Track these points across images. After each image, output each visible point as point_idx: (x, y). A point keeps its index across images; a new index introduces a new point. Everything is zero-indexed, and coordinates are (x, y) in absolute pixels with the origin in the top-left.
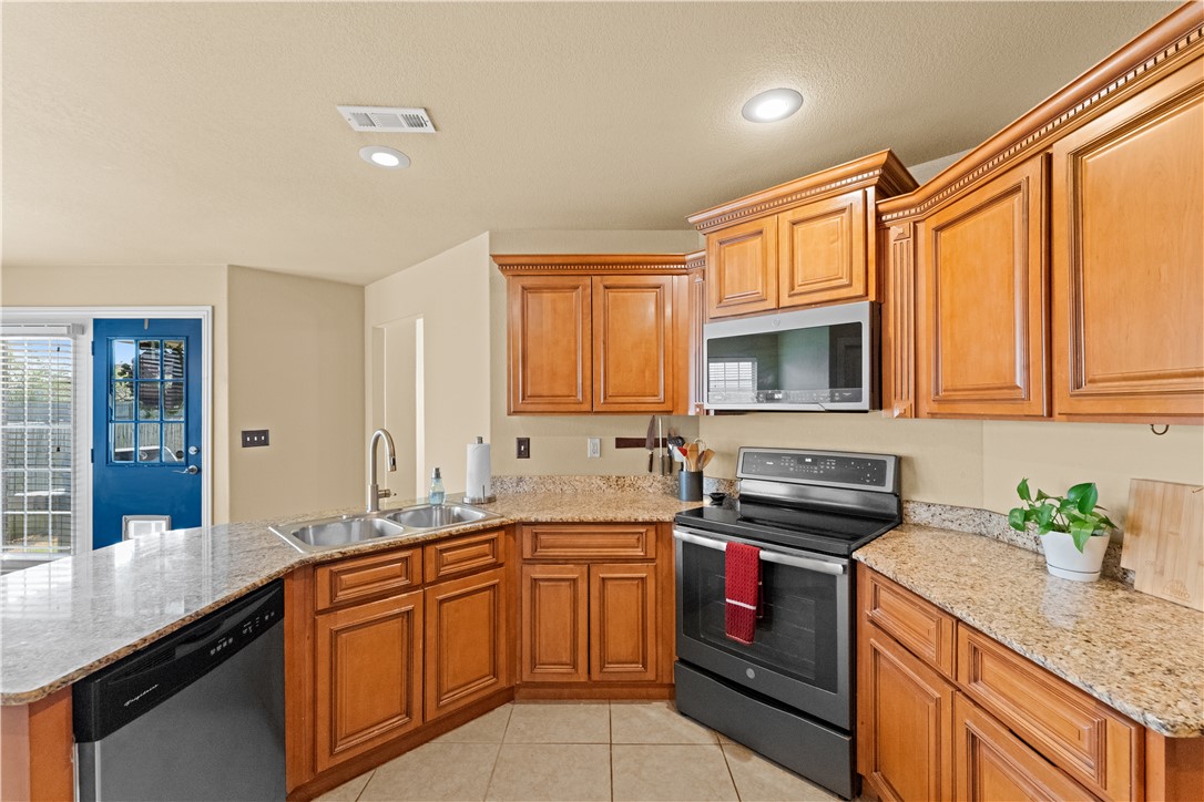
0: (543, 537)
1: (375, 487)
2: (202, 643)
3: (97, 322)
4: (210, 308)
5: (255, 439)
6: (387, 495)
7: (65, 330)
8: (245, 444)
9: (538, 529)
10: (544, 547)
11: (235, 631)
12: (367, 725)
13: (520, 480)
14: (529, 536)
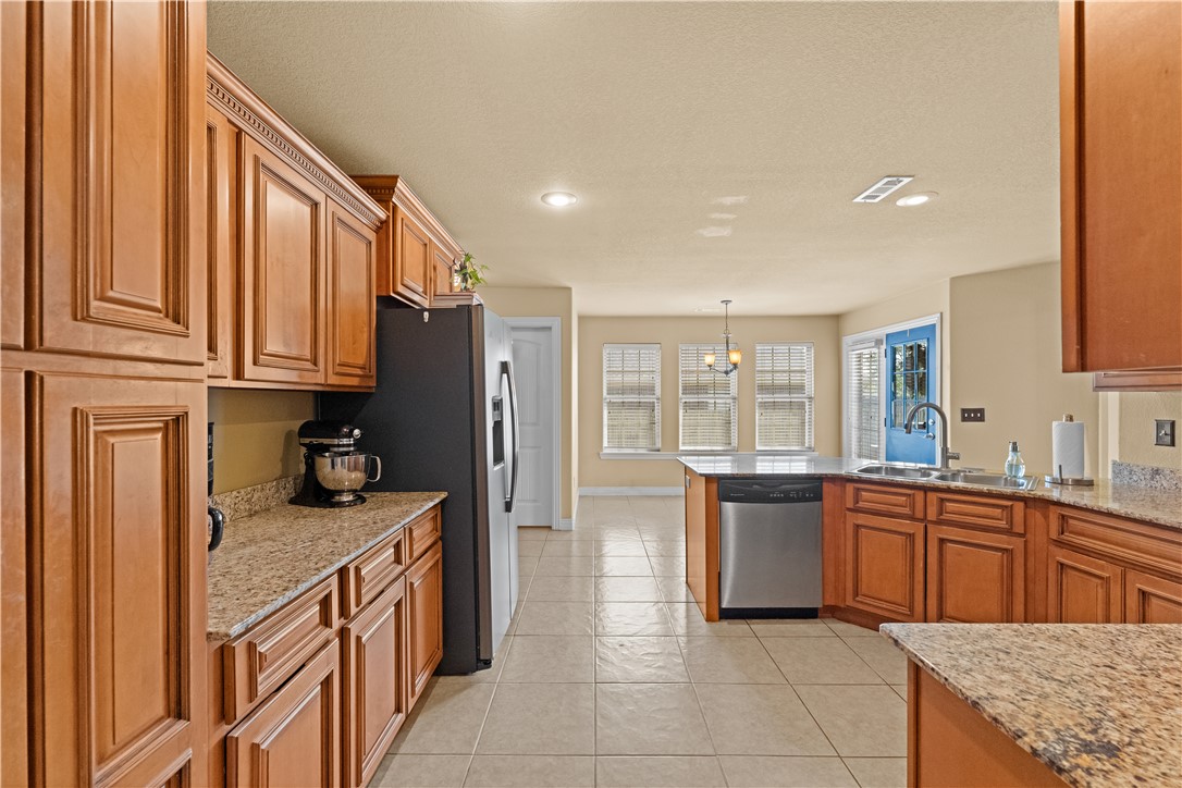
0: (1071, 521)
1: (945, 449)
2: (768, 490)
3: (887, 335)
4: (939, 315)
5: (973, 415)
6: (956, 458)
7: (873, 344)
8: (964, 419)
9: (1066, 512)
10: (1070, 532)
11: (787, 493)
12: (875, 595)
13: (1157, 472)
14: (1056, 516)
